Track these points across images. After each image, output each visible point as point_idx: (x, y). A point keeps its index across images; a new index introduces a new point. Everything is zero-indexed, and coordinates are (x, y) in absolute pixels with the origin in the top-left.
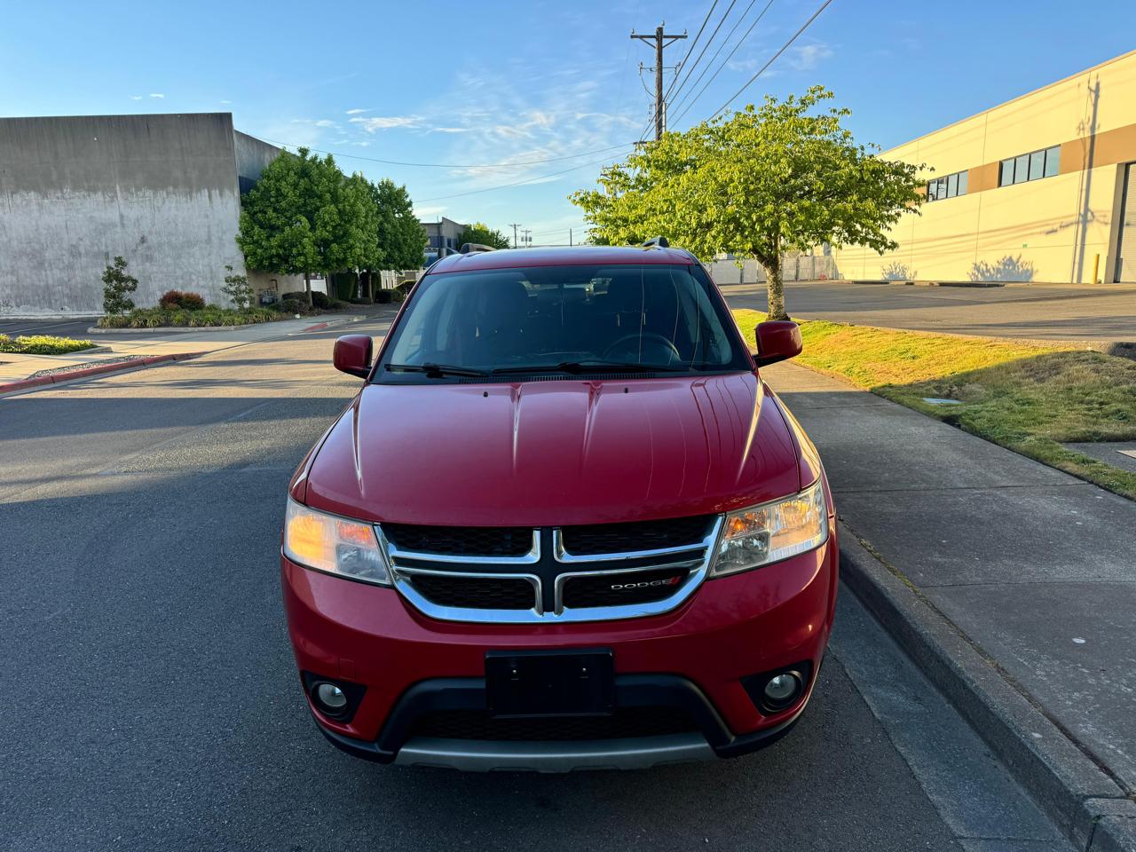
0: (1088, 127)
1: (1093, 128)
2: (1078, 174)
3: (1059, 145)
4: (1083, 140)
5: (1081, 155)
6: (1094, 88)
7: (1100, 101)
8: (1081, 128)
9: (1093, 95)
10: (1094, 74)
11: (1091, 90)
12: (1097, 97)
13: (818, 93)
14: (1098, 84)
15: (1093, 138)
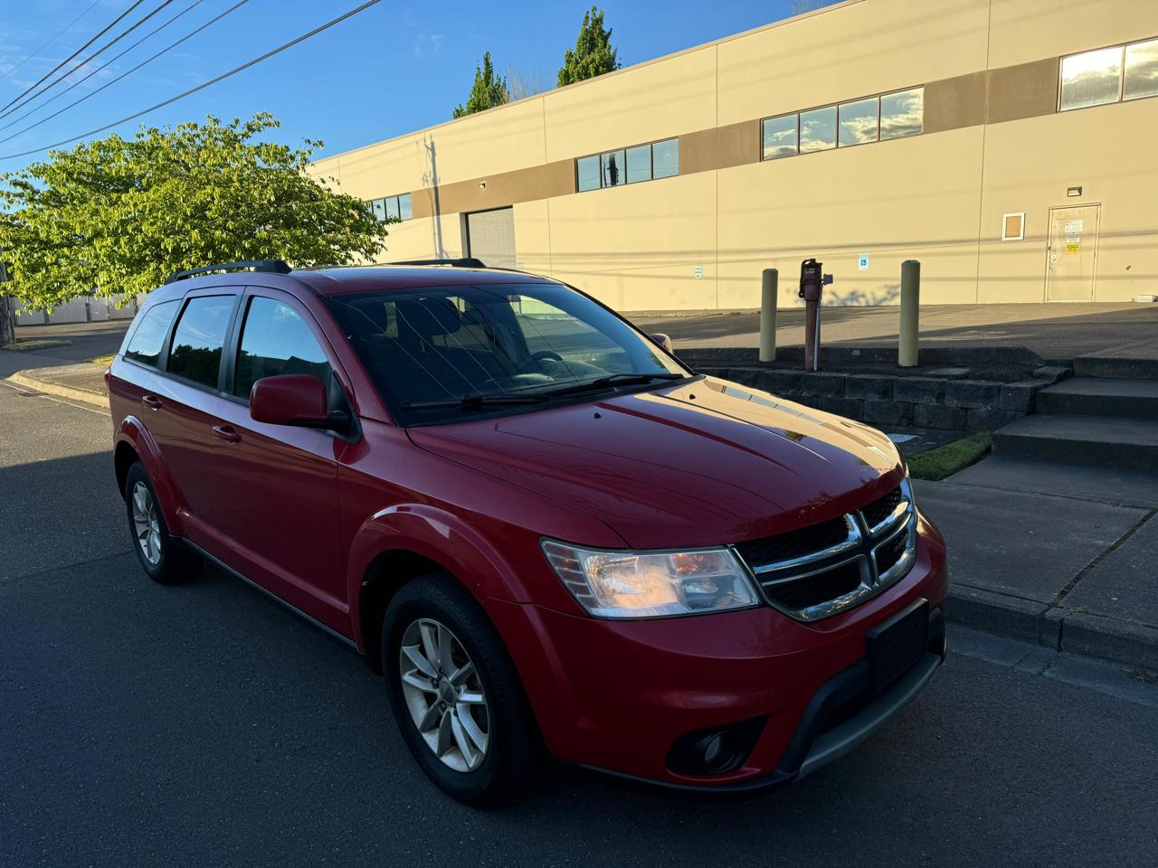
0: (430, 179)
1: (435, 181)
2: (430, 219)
3: (409, 193)
4: (428, 190)
5: (429, 203)
6: (430, 146)
7: (436, 158)
8: (425, 180)
9: (430, 153)
10: (428, 134)
11: (428, 148)
12: (434, 155)
13: (264, 121)
14: (432, 143)
15: (436, 189)
